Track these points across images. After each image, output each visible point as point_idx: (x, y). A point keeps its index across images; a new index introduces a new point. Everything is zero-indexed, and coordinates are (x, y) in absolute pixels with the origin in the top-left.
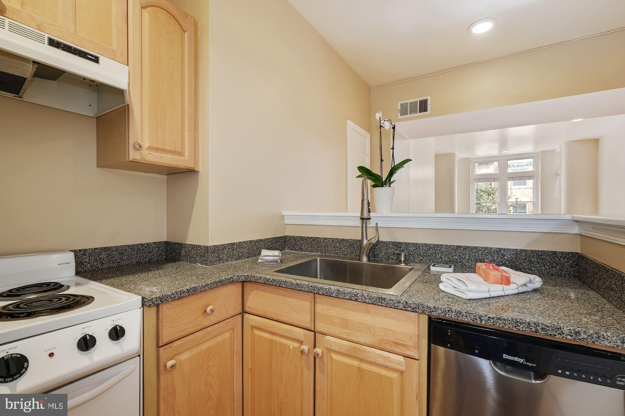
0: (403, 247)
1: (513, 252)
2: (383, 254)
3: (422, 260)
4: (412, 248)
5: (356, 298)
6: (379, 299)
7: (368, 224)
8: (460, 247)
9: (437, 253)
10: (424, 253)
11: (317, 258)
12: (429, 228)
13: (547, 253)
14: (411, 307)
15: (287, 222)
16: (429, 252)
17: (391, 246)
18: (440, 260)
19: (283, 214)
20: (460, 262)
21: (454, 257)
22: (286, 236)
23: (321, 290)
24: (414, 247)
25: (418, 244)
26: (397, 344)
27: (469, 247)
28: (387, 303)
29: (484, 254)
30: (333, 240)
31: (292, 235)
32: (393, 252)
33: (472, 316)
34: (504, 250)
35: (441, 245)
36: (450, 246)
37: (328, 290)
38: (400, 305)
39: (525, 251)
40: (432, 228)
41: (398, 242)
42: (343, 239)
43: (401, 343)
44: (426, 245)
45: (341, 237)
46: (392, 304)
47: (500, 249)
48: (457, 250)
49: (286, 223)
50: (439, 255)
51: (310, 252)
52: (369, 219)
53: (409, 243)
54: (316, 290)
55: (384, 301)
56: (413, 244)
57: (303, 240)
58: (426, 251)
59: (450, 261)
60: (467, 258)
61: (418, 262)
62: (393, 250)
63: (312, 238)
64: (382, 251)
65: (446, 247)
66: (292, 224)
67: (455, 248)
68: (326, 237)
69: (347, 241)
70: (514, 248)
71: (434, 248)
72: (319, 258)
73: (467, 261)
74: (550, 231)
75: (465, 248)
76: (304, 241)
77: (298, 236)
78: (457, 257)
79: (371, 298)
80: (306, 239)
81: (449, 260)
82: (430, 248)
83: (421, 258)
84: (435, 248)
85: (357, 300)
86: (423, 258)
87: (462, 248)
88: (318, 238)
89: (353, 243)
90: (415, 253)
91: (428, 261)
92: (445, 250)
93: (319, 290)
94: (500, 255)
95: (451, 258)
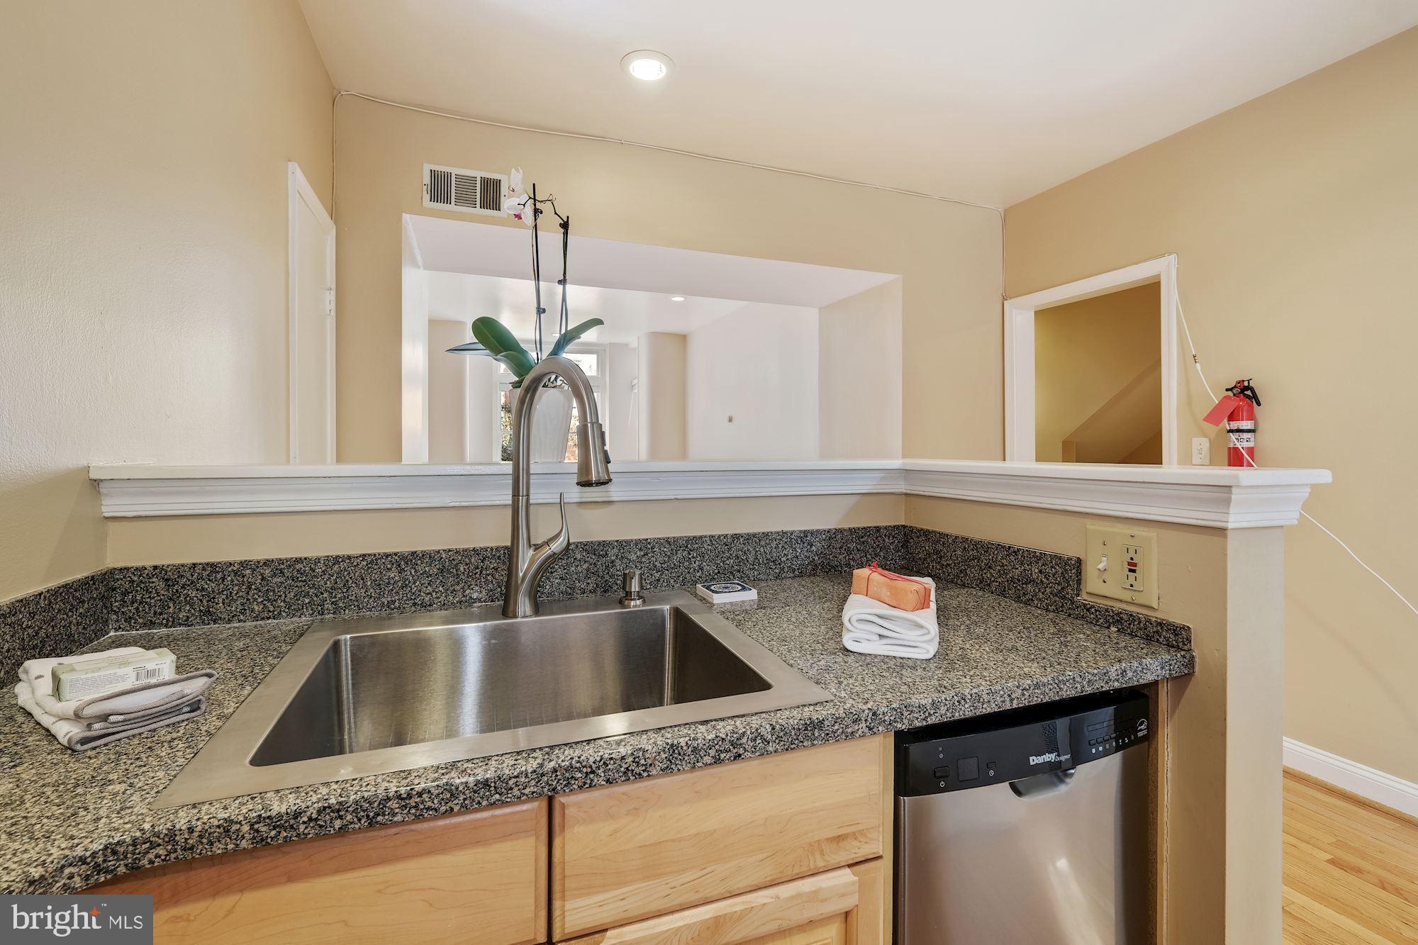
0: (612, 553)
1: (824, 536)
2: (557, 581)
3: (658, 580)
4: (636, 554)
5: (736, 750)
6: (806, 729)
7: (531, 497)
8: (738, 538)
9: (693, 557)
10: (665, 562)
11: (340, 637)
12: (673, 497)
13: (869, 531)
14: (884, 721)
15: (111, 507)
16: (675, 559)
17: (578, 556)
18: (698, 574)
19: (93, 476)
20: (739, 571)
21: (728, 562)
22: (112, 572)
23: (600, 772)
24: (640, 550)
25: (649, 540)
26: (839, 839)
27: (754, 535)
28: (828, 734)
29: (780, 546)
30: (372, 560)
31: (149, 563)
32: (585, 572)
33: (998, 698)
34: (812, 533)
35: (701, 537)
36: (719, 537)
37: (631, 759)
38: (860, 726)
39: (841, 531)
40: (679, 497)
41: (599, 543)
42: (413, 553)
43: (848, 832)
44: (667, 541)
45: (405, 547)
46: (841, 730)
47: (806, 533)
48: (733, 545)
49: (106, 515)
50: (697, 563)
51: (256, 619)
52: (610, 480)
53: (628, 542)
54: (580, 775)
55: (821, 729)
56: (637, 542)
57: (219, 576)
58: (669, 557)
59: (719, 572)
60: (751, 559)
61: (649, 587)
62: (586, 566)
63: (267, 563)
64: (552, 573)
65: (711, 541)
66: (152, 513)
67: (729, 541)
68: (340, 553)
69: (430, 557)
70: (826, 527)
71: (687, 547)
72: (348, 636)
73: (751, 567)
74: (871, 491)
75: (749, 538)
76: (223, 579)
77: (188, 560)
78: (732, 561)
79: (781, 734)
80: (236, 573)
81: (716, 571)
82: (678, 548)
83: (657, 575)
84: (689, 546)
85: (740, 755)
86: (661, 575)
87: (741, 540)
88: (299, 560)
89: (455, 563)
90: (642, 565)
91: (672, 581)
92: (710, 547)
93: (593, 772)
94: (806, 545)
95: (721, 564)
